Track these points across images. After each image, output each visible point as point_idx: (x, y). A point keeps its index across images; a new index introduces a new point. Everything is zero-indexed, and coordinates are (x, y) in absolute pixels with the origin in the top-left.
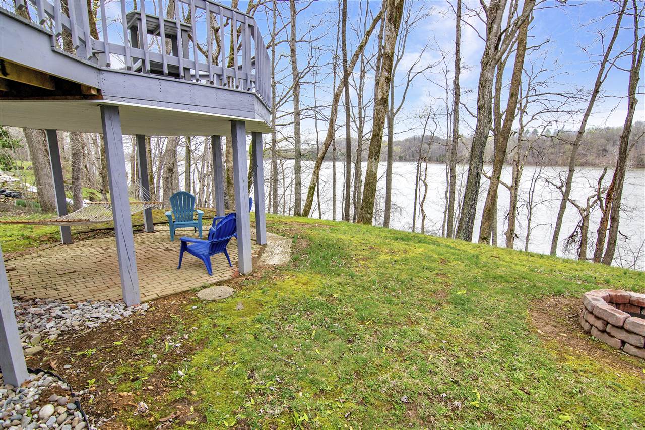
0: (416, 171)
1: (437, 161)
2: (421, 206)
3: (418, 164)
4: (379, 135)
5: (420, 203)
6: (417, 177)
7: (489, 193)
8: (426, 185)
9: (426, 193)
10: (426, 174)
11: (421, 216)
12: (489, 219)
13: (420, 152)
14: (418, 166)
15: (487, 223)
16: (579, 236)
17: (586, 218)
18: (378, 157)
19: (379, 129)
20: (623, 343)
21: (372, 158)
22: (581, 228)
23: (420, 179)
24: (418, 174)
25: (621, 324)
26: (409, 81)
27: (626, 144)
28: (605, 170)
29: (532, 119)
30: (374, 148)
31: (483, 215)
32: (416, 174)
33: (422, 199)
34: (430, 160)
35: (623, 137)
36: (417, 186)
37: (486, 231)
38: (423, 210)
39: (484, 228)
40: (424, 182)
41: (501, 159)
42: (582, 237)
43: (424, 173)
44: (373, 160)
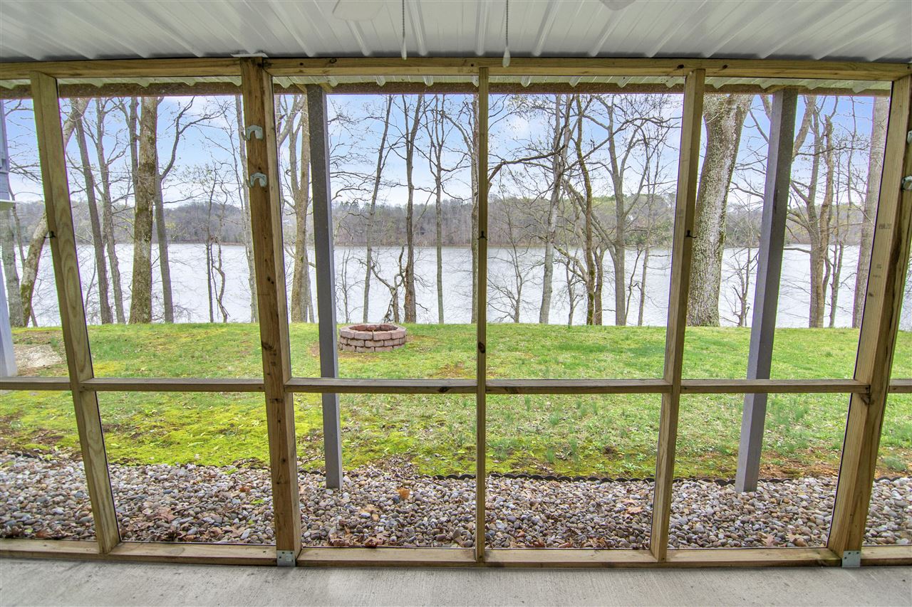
0: (206, 256)
1: (237, 242)
2: (220, 301)
3: (208, 246)
4: (147, 209)
5: (216, 297)
6: (208, 264)
7: (295, 276)
8: (222, 274)
9: (223, 284)
10: (220, 260)
11: (221, 315)
12: (299, 304)
13: (208, 230)
14: (208, 249)
15: (298, 308)
16: (393, 314)
17: (395, 296)
18: (150, 238)
19: (147, 202)
20: (356, 347)
21: (140, 240)
22: (393, 306)
23: (213, 266)
24: (210, 261)
25: (353, 337)
26: (178, 133)
27: (411, 226)
28: (403, 248)
29: (337, 196)
30: (143, 226)
31: (292, 300)
32: (206, 260)
33: (219, 294)
34: (225, 241)
35: (408, 219)
36: (209, 275)
37: (297, 317)
38: (222, 308)
39: (295, 314)
40: (219, 270)
41: (301, 239)
42: (395, 314)
43: (217, 259)
44: (143, 241)
